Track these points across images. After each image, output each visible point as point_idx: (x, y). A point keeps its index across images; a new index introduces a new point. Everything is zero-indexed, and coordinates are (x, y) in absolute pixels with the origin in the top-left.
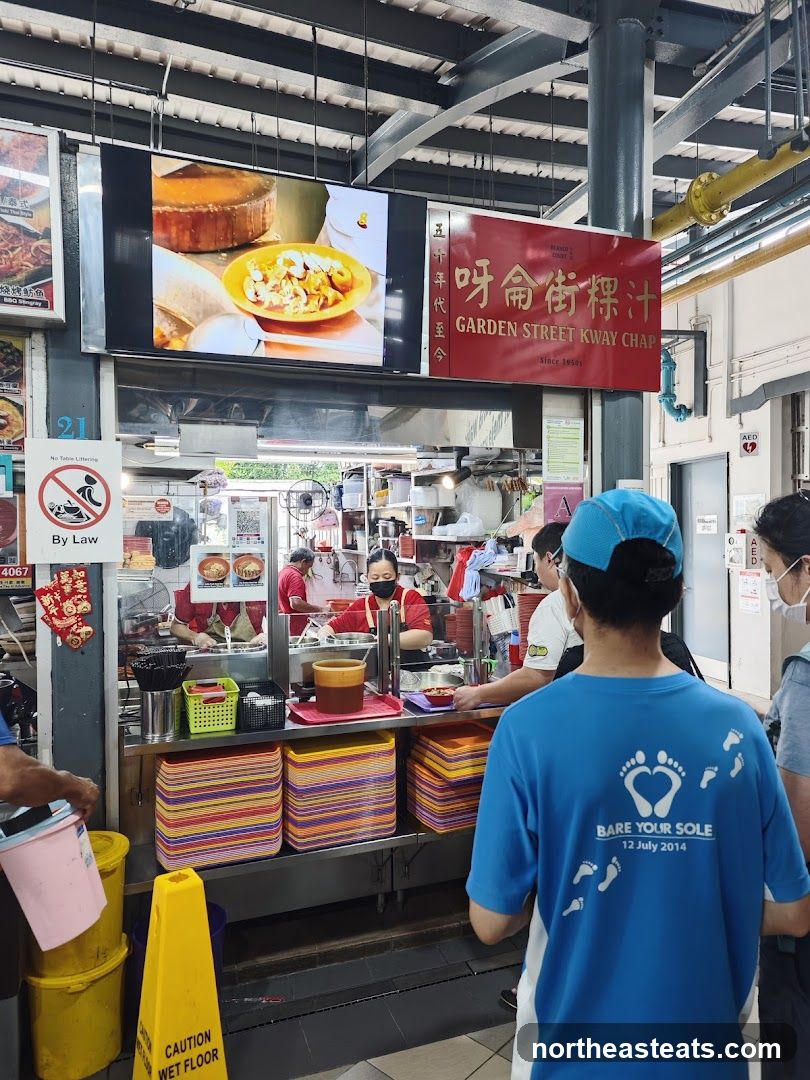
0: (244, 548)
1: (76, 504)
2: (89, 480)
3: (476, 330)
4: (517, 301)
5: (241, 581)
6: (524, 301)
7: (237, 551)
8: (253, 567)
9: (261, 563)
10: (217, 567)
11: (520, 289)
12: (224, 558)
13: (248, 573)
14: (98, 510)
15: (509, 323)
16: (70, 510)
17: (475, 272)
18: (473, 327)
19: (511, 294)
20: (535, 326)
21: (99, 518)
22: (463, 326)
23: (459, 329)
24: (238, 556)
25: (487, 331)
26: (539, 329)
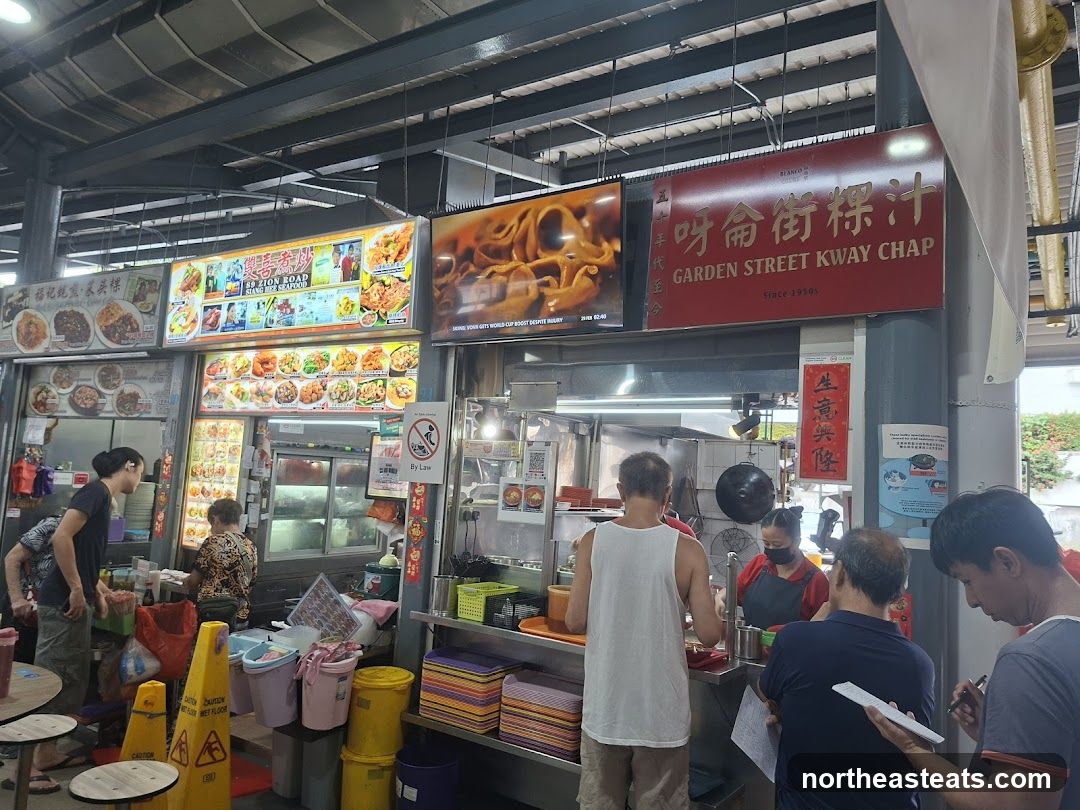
0: (532, 482)
1: (424, 444)
2: (431, 428)
3: (693, 278)
4: (739, 240)
5: (528, 508)
6: (747, 238)
7: (528, 483)
8: (536, 497)
9: (542, 494)
10: (514, 494)
11: (743, 227)
12: (519, 487)
13: (534, 501)
14: (433, 448)
15: (729, 265)
16: (421, 448)
17: (695, 224)
18: (690, 277)
19: (733, 234)
20: (759, 261)
21: (433, 453)
22: (680, 278)
23: (675, 280)
24: (528, 487)
25: (704, 277)
26: (763, 263)
